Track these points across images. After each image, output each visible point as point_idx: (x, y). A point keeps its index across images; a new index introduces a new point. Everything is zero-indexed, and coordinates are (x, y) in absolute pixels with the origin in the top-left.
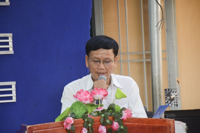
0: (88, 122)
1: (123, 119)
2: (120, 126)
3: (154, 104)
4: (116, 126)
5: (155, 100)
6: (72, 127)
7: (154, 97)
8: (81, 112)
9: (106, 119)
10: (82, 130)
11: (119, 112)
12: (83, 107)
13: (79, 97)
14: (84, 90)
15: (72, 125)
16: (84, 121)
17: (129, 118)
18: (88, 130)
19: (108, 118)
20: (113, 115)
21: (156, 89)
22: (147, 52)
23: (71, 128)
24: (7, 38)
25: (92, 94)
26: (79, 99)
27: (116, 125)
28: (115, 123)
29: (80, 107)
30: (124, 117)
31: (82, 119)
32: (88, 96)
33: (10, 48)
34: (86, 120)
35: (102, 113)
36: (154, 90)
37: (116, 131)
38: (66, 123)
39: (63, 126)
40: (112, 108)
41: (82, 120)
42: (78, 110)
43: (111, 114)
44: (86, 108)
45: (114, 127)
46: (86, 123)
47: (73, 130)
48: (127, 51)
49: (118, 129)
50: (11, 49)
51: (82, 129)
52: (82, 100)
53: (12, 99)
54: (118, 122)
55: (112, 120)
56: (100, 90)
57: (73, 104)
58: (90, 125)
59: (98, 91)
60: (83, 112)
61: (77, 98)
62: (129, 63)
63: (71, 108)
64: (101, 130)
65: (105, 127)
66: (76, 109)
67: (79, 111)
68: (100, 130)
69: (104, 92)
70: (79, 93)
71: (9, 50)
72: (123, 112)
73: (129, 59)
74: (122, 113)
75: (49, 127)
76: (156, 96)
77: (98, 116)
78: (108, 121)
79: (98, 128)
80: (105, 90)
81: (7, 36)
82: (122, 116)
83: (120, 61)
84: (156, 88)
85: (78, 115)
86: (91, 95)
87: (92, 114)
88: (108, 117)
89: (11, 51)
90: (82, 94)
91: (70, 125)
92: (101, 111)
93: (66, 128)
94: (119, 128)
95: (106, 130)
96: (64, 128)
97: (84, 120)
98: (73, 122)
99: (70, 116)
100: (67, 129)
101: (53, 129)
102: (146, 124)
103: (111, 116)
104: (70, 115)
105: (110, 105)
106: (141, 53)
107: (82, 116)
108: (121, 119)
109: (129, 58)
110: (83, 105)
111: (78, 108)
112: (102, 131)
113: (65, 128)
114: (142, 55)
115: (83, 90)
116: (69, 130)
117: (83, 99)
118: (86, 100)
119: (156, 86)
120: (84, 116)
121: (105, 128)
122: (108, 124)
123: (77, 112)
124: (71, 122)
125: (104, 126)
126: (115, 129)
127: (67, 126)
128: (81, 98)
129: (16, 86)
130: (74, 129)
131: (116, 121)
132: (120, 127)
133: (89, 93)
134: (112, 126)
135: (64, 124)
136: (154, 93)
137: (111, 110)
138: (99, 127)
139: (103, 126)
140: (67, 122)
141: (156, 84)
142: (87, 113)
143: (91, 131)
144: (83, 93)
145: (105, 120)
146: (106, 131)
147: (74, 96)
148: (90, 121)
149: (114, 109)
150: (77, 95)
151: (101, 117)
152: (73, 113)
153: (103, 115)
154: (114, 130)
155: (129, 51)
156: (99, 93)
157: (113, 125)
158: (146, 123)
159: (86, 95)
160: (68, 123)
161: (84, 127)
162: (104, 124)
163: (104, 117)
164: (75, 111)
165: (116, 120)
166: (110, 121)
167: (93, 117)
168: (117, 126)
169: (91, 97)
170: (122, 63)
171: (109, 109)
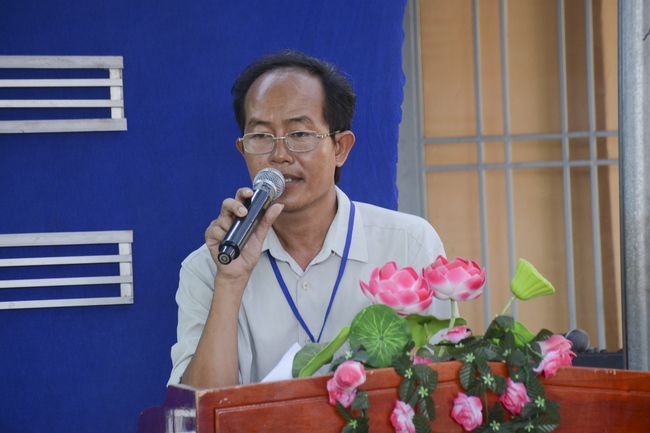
0: (416, 382)
1: (543, 372)
2: (533, 397)
3: (629, 320)
4: (519, 396)
5: (633, 306)
6: (357, 397)
7: (630, 297)
8: (388, 345)
9: (480, 370)
10: (396, 411)
11: (529, 345)
12: (397, 325)
13: (381, 290)
14: (400, 265)
15: (359, 389)
16: (399, 378)
17: (563, 367)
18: (416, 409)
19: (488, 370)
20: (507, 358)
21: (636, 267)
22: (577, 135)
23: (355, 400)
24: (104, 73)
25: (426, 280)
26: (384, 297)
27: (516, 391)
28: (514, 385)
29: (385, 326)
30: (546, 364)
31: (392, 369)
32: (414, 287)
33: (113, 111)
34: (409, 374)
35: (466, 351)
36: (628, 270)
37: (517, 414)
38: (340, 381)
39: (327, 395)
40: (502, 331)
41: (395, 373)
42: (378, 337)
43: (500, 353)
44: (408, 331)
45: (510, 403)
46: (407, 385)
47: (364, 410)
48: (505, 128)
49: (526, 407)
50: (117, 113)
51: (394, 406)
52: (393, 302)
53: (119, 295)
54: (525, 384)
55: (502, 376)
56: (456, 265)
57: (358, 315)
58: (423, 392)
59: (449, 269)
60: (395, 345)
61: (373, 293)
62: (510, 172)
63: (355, 331)
64: (463, 411)
65: (478, 399)
66: (369, 335)
67: (382, 339)
68: (458, 409)
69: (472, 274)
70: (382, 274)
71: (110, 117)
72: (543, 346)
73: (511, 159)
74: (540, 352)
75: (275, 398)
76: (636, 290)
77: (452, 359)
78: (488, 379)
79: (452, 404)
80: (475, 265)
81: (105, 67)
82: (538, 360)
83: (478, 165)
84: (636, 262)
85: (376, 354)
86: (424, 284)
87: (425, 353)
88: (488, 363)
89: (118, 121)
90: (391, 279)
91: (351, 389)
92: (463, 341)
93: (337, 401)
94: (527, 405)
95: (483, 411)
96: (328, 402)
97: (400, 373)
98: (363, 380)
99: (350, 359)
100: (341, 405)
101: (289, 403)
102: (626, 394)
103: (499, 361)
104: (349, 354)
105: (495, 322)
106: (556, 136)
107: (393, 357)
108: (535, 373)
109: (512, 154)
110: (397, 319)
111: (379, 329)
112: (467, 414)
113: (331, 400)
114: (559, 144)
115: (394, 264)
116: (350, 407)
117: (395, 295)
118: (408, 299)
119: (637, 256)
120: (400, 359)
121: (478, 405)
122: (489, 390)
123: (374, 342)
124: (357, 378)
125: (473, 395)
126: (512, 409)
127: (340, 392)
128: (389, 291)
129: (135, 246)
130: (366, 405)
131: (516, 381)
132: (533, 402)
133: (416, 277)
134: (502, 399)
135: (329, 388)
136: (628, 283)
137: (497, 341)
138: (457, 401)
139: (469, 396)
140: (343, 380)
141: (636, 249)
142: (409, 346)
143: (429, 412)
144: (396, 273)
145: (478, 374)
146: (480, 414)
147: (363, 286)
148: (425, 378)
149: (511, 335)
150: (373, 282)
151: (463, 362)
152: (362, 348)
153: (470, 358)
154: (509, 412)
155: (510, 130)
156: (454, 278)
157: (507, 392)
158: (628, 391)
159: (406, 283)
160: (348, 385)
161: (400, 399)
162: (474, 389)
163: (474, 365)
164: (367, 340)
165: (517, 376)
166: (495, 376)
167: (434, 364)
168: (521, 398)
169: (424, 289)
170: (484, 173)
171: (491, 333)
